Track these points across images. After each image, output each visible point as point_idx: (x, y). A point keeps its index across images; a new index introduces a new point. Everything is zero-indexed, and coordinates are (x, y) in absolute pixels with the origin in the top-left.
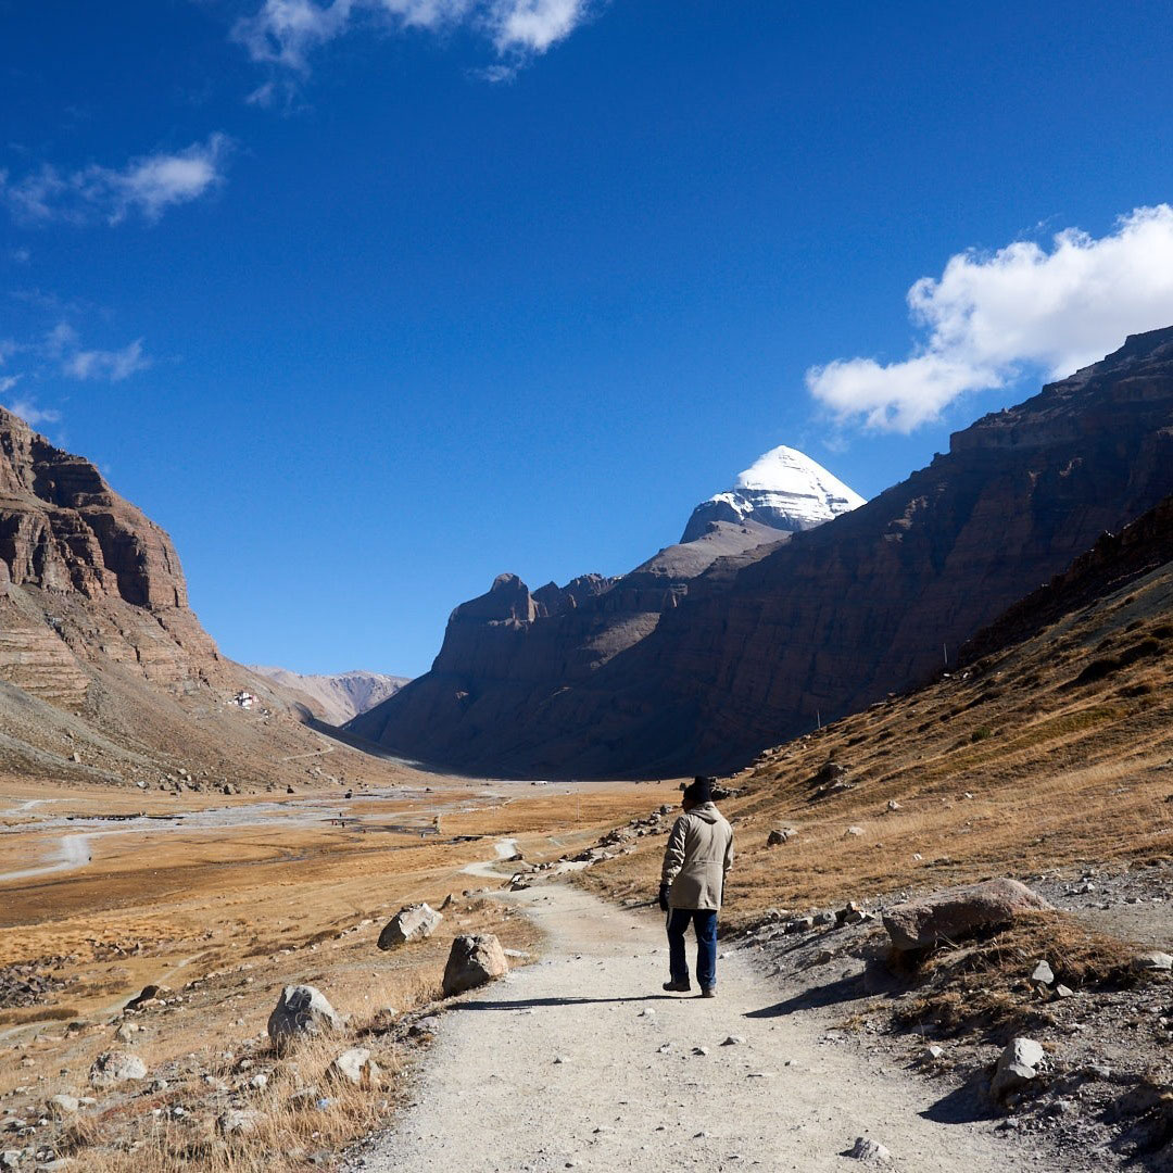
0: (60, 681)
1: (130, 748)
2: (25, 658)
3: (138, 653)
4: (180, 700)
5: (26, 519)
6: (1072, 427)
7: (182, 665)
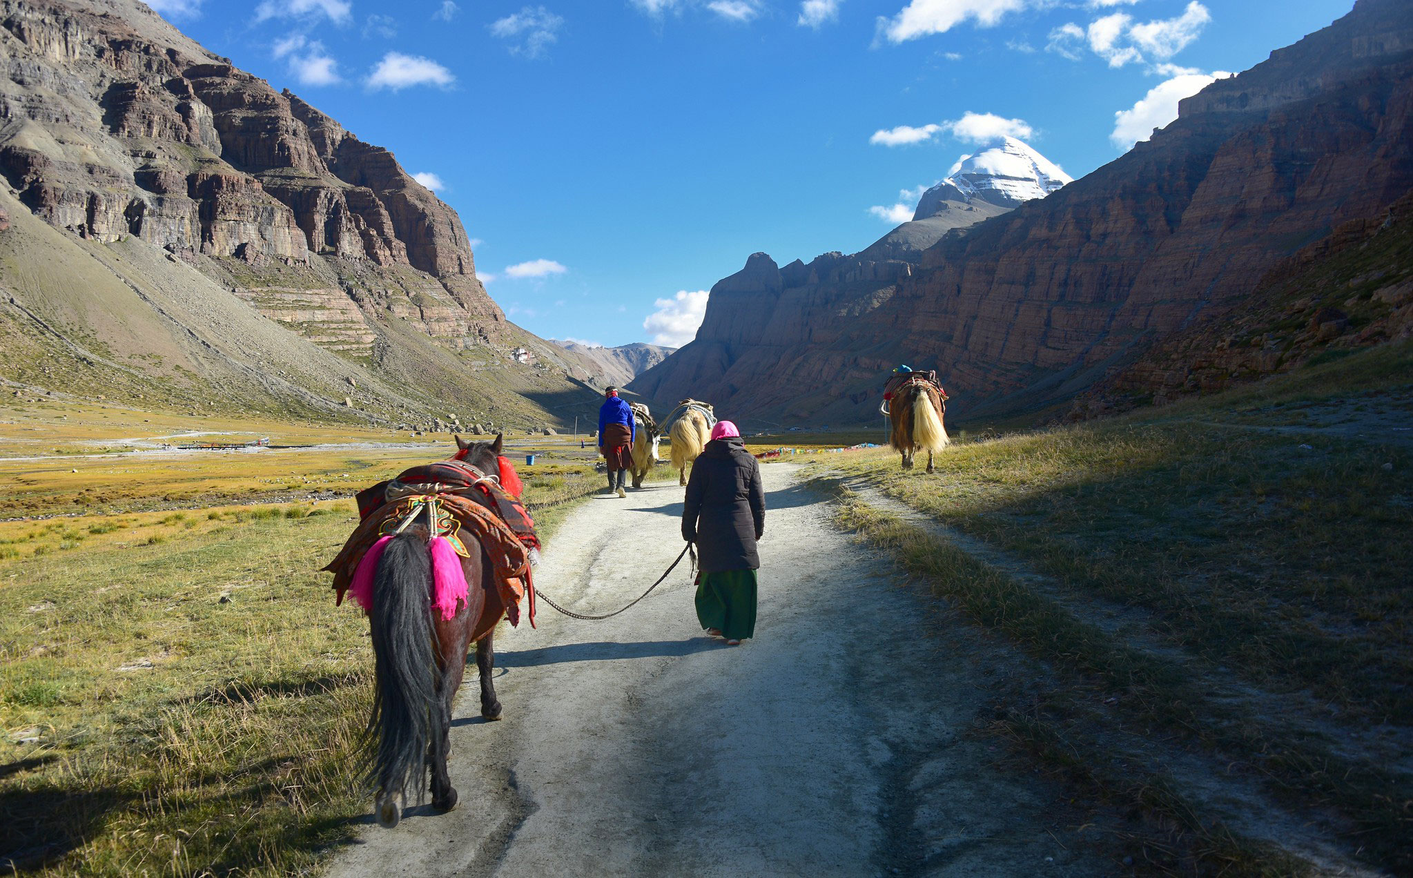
0: (349, 336)
1: (407, 396)
2: (320, 316)
3: (422, 312)
4: (460, 354)
5: (322, 194)
6: (1303, 88)
7: (462, 323)
